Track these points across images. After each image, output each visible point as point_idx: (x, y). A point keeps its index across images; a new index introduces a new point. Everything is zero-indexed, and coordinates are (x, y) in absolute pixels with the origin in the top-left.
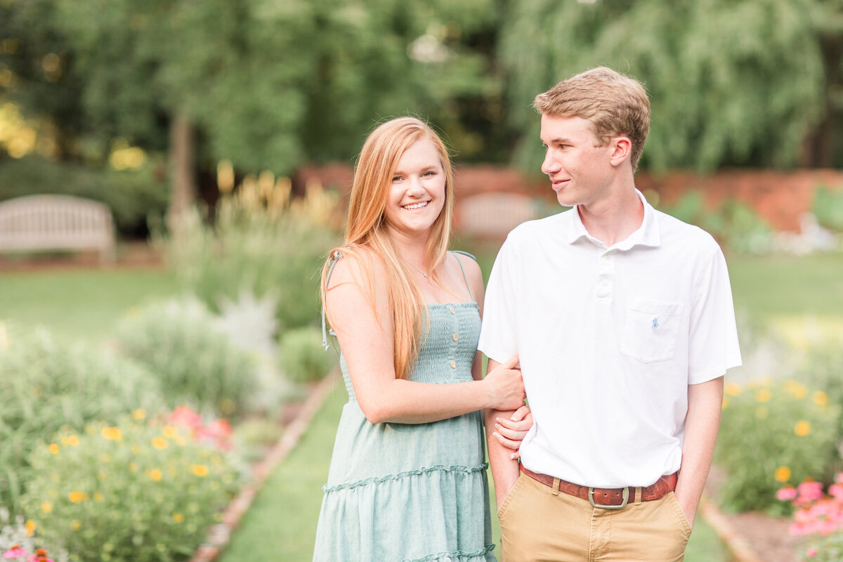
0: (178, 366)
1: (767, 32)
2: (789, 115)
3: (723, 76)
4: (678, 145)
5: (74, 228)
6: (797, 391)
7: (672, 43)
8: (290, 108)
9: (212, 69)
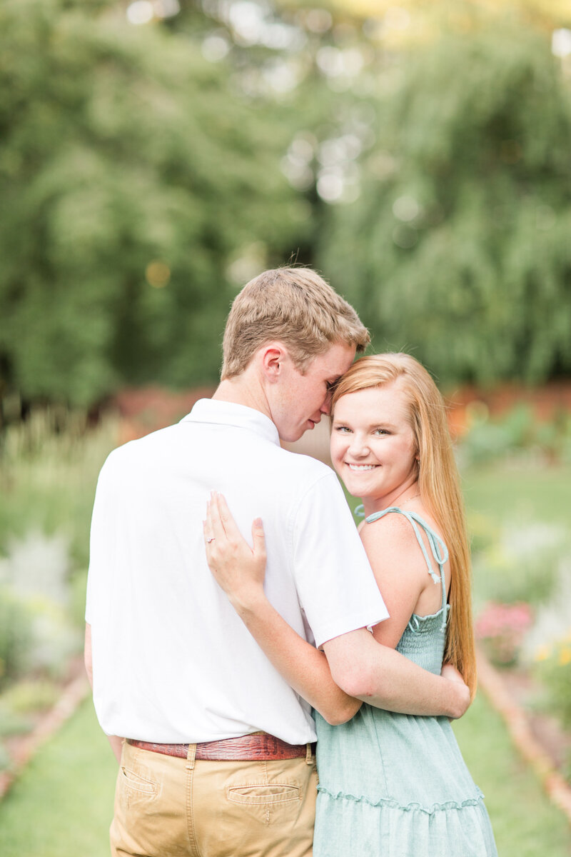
3: (549, 285)
4: (504, 355)
7: (495, 250)
8: (96, 330)
9: (15, 294)
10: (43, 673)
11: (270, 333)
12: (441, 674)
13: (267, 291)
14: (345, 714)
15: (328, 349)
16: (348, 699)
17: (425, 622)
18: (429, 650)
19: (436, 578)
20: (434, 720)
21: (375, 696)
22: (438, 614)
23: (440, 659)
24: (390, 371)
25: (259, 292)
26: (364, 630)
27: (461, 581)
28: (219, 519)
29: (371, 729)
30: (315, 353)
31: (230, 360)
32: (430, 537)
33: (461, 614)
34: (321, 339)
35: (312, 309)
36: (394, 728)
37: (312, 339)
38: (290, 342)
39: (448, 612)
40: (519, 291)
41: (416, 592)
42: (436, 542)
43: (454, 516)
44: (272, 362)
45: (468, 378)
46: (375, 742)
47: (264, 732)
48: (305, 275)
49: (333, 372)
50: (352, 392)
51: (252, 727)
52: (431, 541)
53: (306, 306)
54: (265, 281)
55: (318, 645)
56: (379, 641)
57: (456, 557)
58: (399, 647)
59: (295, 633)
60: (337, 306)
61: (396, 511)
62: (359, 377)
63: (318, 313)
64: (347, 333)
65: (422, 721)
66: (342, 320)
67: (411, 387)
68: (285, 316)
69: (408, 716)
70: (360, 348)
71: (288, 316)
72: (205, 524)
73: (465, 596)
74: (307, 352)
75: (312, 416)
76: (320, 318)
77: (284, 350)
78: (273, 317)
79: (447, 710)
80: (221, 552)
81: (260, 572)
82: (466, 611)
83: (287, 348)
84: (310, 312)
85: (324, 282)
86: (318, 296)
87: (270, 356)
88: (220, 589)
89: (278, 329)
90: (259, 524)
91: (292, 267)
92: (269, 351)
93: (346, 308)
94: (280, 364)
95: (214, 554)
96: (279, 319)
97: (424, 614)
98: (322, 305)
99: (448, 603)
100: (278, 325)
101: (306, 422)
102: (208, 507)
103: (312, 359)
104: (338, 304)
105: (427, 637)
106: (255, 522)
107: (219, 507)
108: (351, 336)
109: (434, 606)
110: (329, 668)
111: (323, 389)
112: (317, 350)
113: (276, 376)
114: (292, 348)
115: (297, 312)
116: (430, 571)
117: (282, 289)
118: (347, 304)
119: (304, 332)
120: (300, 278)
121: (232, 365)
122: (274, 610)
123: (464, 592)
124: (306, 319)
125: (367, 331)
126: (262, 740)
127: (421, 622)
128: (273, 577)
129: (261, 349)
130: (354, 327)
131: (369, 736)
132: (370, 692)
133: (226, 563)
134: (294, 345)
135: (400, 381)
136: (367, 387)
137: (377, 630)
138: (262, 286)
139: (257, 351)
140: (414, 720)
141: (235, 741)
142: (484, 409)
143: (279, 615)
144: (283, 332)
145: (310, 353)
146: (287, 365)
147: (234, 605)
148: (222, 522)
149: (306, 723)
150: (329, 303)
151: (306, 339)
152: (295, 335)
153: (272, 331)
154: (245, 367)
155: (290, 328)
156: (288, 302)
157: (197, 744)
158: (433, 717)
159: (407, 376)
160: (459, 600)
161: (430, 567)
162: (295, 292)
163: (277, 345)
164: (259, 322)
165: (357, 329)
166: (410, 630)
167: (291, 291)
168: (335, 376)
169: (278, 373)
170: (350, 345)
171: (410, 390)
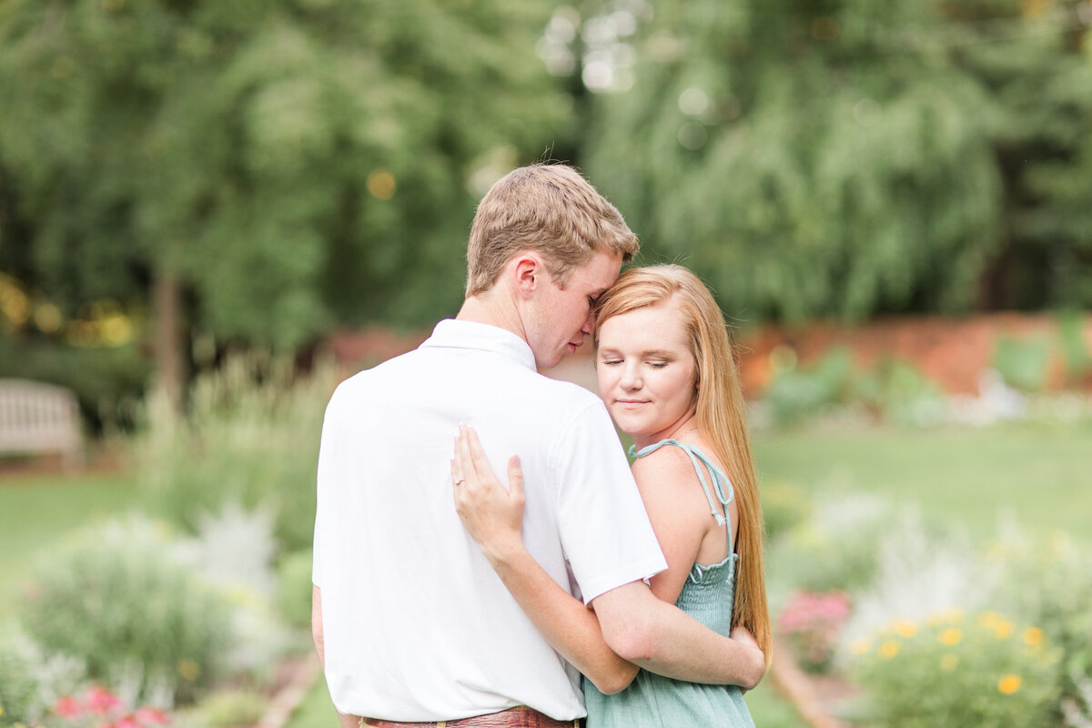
0: (117, 617)
1: (927, 137)
2: (960, 244)
3: (872, 198)
4: (816, 287)
5: (28, 422)
6: (999, 626)
7: (804, 155)
8: (304, 255)
9: (204, 209)
10: (244, 679)
11: (523, 240)
12: (730, 637)
13: (518, 192)
14: (620, 681)
15: (591, 258)
16: (622, 663)
17: (709, 572)
18: (714, 608)
19: (720, 519)
20: (724, 691)
21: (653, 660)
22: (723, 563)
23: (728, 618)
24: (664, 287)
25: (509, 194)
26: (640, 583)
27: (750, 527)
28: (469, 456)
29: (651, 699)
30: (576, 264)
31: (476, 273)
32: (712, 473)
33: (750, 567)
34: (582, 246)
35: (572, 213)
36: (678, 698)
37: (572, 247)
38: (545, 252)
39: (736, 563)
40: (834, 204)
41: (698, 535)
42: (719, 479)
43: (739, 452)
44: (526, 275)
45: (772, 314)
46: (656, 713)
47: (525, 706)
48: (562, 172)
49: (597, 284)
50: (620, 314)
51: (512, 700)
52: (714, 478)
53: (564, 209)
54: (516, 180)
55: (586, 601)
56: (657, 595)
57: (744, 500)
58: (679, 602)
59: (560, 587)
60: (601, 209)
61: (672, 443)
62: (628, 296)
63: (578, 216)
64: (612, 240)
65: (709, 691)
66: (606, 224)
67: (689, 304)
68: (540, 220)
69: (694, 685)
70: (627, 256)
71: (544, 222)
72: (453, 463)
73: (755, 546)
74: (567, 263)
75: (573, 338)
76: (581, 223)
77: (540, 261)
78: (526, 222)
79: (738, 679)
80: (472, 496)
81: (517, 518)
82: (756, 563)
83: (543, 258)
84: (569, 216)
85: (583, 181)
86: (578, 196)
87: (524, 268)
88: (471, 538)
89: (532, 236)
90: (516, 462)
91: (546, 164)
92: (522, 262)
93: (610, 211)
94: (535, 277)
95: (464, 498)
96: (533, 224)
97: (707, 563)
98: (584, 207)
99: (735, 552)
100: (532, 231)
101: (566, 345)
102: (456, 443)
103: (572, 271)
104: (601, 207)
105: (712, 591)
106: (511, 460)
107: (469, 442)
108: (617, 243)
109: (718, 553)
110: (600, 628)
111: (585, 305)
112: (577, 260)
113: (531, 291)
114: (550, 258)
115: (555, 216)
116: (714, 512)
117: (535, 190)
118: (610, 206)
119: (563, 238)
120: (557, 177)
121: (479, 279)
122: (534, 561)
123: (753, 541)
124: (564, 224)
125: (635, 237)
126: (522, 715)
127: (704, 572)
128: (532, 524)
129: (512, 259)
130: (620, 233)
131: (649, 707)
132: (648, 655)
133: (478, 508)
134: (551, 254)
135: (676, 299)
136: (639, 307)
137: (654, 583)
138: (513, 186)
139: (510, 261)
140: (700, 689)
141: (491, 717)
142: (792, 355)
143: (540, 567)
144: (539, 239)
145: (571, 264)
146: (543, 278)
147: (488, 556)
148: (473, 460)
149: (573, 695)
150: (590, 205)
151: (564, 248)
152: (552, 243)
153: (525, 238)
154: (494, 281)
155: (547, 235)
156: (544, 205)
157: (447, 722)
158: (722, 686)
159: (683, 291)
160: (748, 551)
161: (713, 507)
162: (552, 193)
163: (532, 255)
164: (509, 228)
165: (624, 234)
166: (691, 582)
167: (545, 192)
168: (599, 290)
169: (533, 288)
170: (616, 253)
171: (688, 308)
